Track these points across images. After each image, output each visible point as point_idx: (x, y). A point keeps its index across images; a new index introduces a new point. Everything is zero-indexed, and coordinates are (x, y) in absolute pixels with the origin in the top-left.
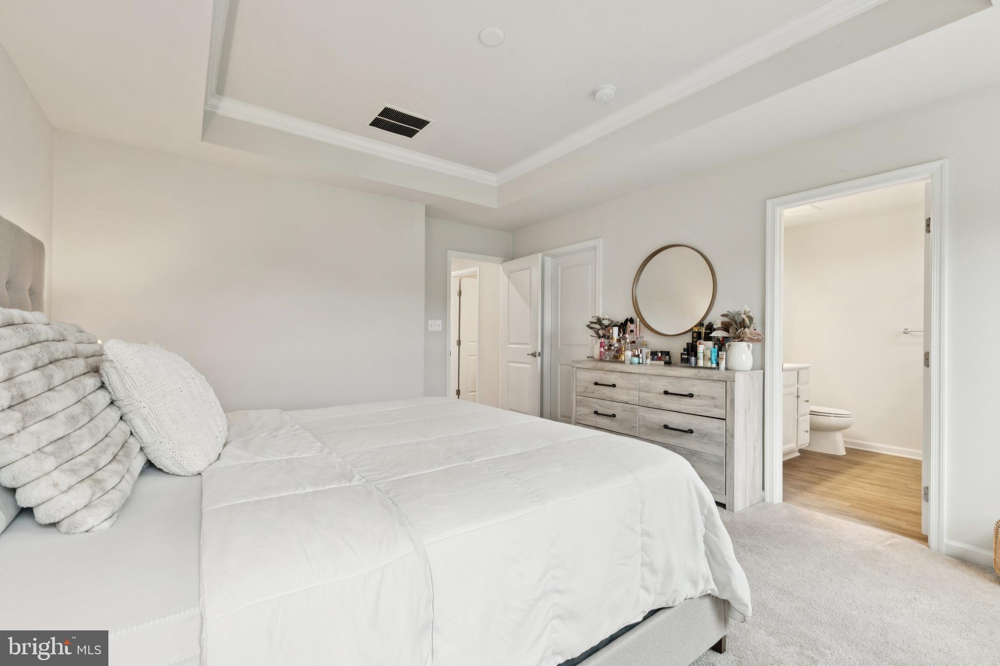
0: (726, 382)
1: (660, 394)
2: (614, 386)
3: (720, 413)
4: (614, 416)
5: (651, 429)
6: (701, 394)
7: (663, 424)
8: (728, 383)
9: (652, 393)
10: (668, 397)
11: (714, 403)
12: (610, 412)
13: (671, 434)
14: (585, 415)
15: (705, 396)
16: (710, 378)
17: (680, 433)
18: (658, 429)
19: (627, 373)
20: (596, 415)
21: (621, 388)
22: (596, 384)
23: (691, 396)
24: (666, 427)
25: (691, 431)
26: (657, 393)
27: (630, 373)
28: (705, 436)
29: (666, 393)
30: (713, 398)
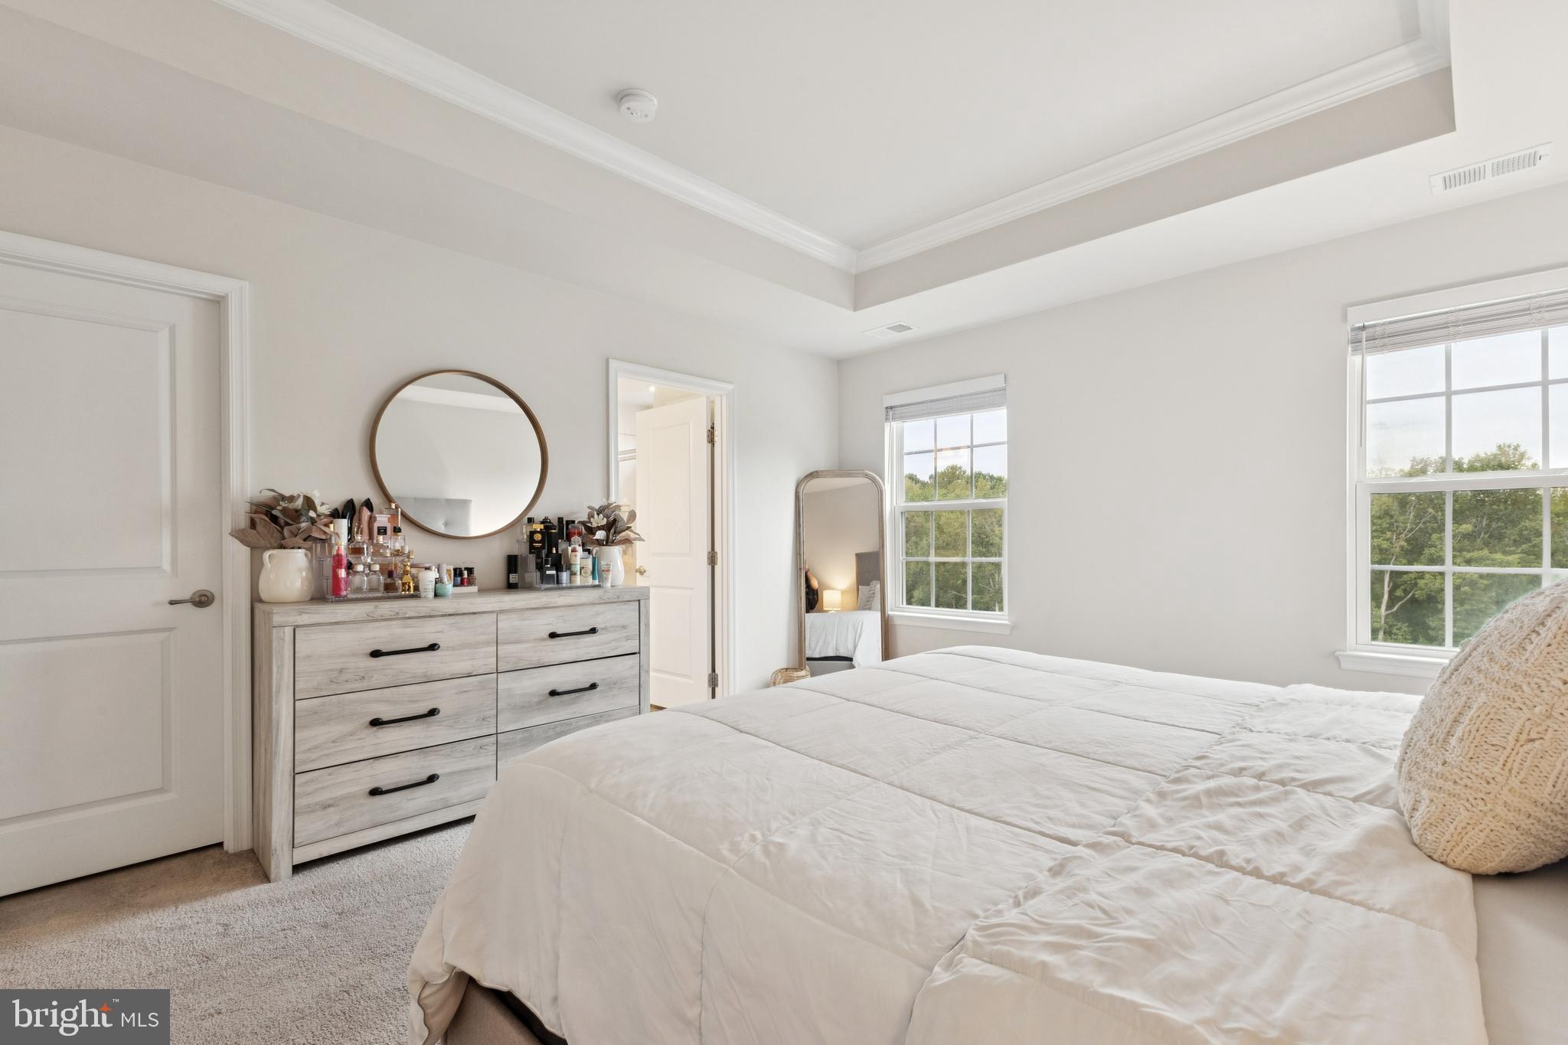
0: (639, 601)
1: (543, 640)
2: (433, 647)
3: (632, 646)
4: (433, 712)
5: (523, 707)
6: (608, 625)
7: (548, 691)
8: (642, 602)
9: (527, 641)
10: (557, 641)
11: (625, 634)
12: (424, 709)
13: (561, 702)
14: (333, 742)
15: (613, 627)
16: (620, 600)
17: (577, 694)
18: (539, 703)
19: (464, 614)
20: (375, 728)
21: (448, 649)
22: (376, 654)
23: (593, 631)
24: (553, 693)
25: (593, 686)
26: (535, 640)
27: (474, 613)
28: (614, 684)
29: (553, 635)
30: (624, 627)
